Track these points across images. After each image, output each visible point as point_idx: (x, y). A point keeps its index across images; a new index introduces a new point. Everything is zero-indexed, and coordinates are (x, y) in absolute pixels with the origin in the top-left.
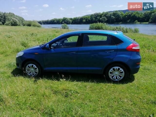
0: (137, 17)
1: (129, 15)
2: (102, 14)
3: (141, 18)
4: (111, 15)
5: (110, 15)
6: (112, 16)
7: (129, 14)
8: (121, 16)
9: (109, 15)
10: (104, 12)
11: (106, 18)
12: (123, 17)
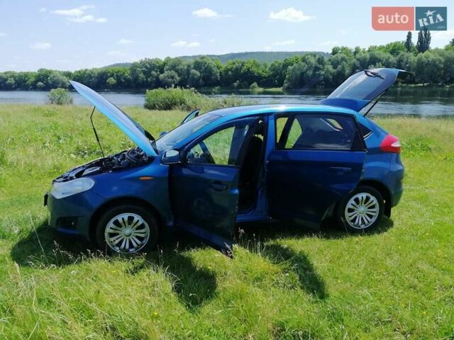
0: (256, 74)
1: (237, 69)
2: (165, 64)
3: (265, 77)
4: (189, 66)
5: (186, 67)
6: (193, 71)
7: (234, 66)
8: (215, 70)
9: (183, 66)
10: (169, 58)
11: (177, 76)
12: (221, 73)
